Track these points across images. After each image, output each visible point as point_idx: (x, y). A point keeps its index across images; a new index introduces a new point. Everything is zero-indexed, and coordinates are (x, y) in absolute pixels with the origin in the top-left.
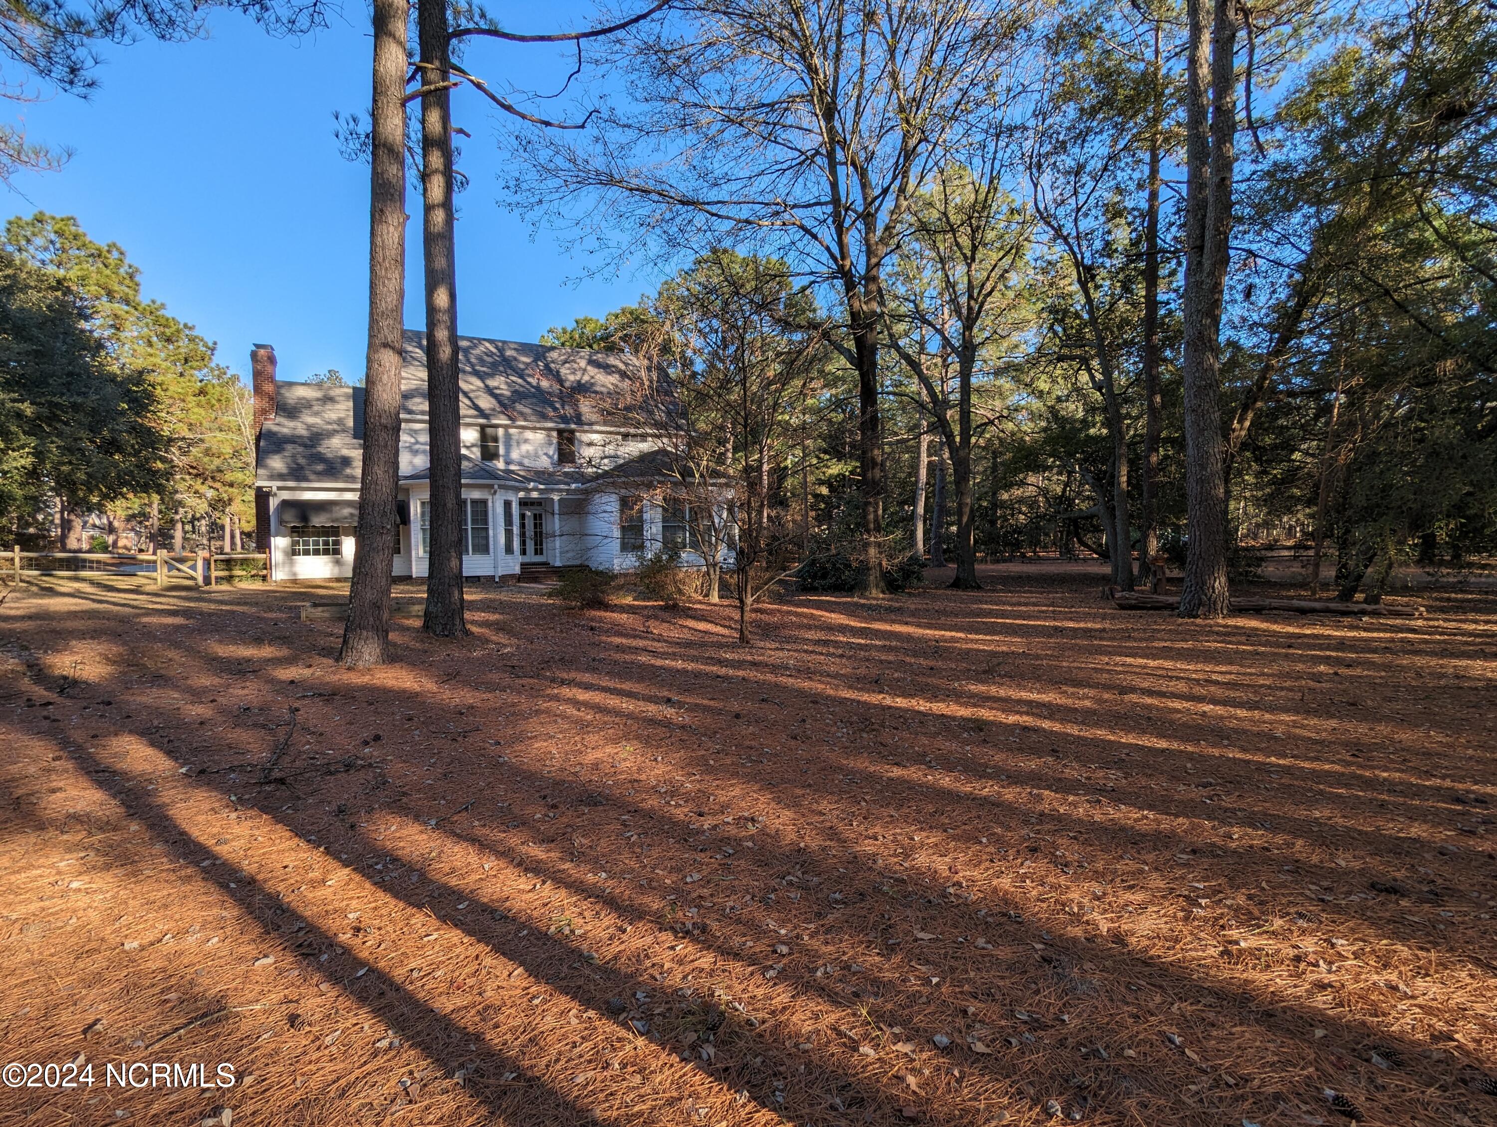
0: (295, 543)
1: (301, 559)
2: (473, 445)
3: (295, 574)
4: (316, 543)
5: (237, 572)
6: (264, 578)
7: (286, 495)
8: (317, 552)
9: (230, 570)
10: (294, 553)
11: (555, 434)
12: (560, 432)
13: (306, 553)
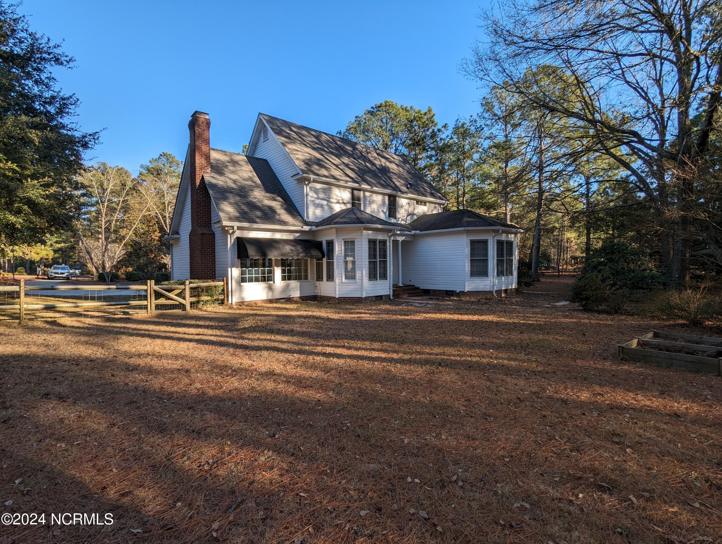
0: (243, 273)
1: (246, 285)
2: (348, 203)
3: (243, 298)
4: (257, 272)
5: (204, 298)
6: (222, 303)
7: (238, 234)
8: (257, 280)
9: (198, 296)
10: (243, 280)
11: (387, 198)
12: (390, 196)
13: (251, 280)
